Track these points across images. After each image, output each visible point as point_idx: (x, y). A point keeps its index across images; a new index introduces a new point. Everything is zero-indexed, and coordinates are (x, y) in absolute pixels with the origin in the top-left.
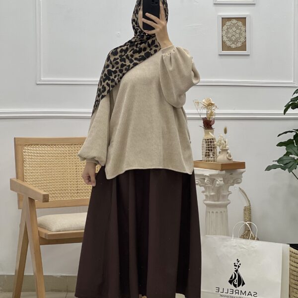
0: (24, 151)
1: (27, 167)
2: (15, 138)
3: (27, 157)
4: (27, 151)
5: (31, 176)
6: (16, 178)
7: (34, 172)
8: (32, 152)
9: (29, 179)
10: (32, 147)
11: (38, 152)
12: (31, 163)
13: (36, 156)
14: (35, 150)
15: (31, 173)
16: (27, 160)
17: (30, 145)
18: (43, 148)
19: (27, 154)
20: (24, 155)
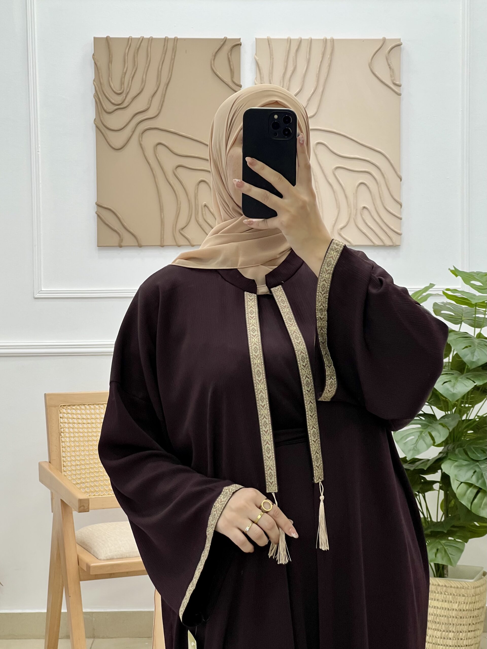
0: (61, 415)
2: (45, 395)
3: (66, 425)
4: (65, 416)
5: (73, 456)
6: (48, 461)
7: (77, 450)
8: (75, 416)
9: (69, 461)
10: (74, 409)
11: (84, 417)
12: (72, 435)
13: (80, 423)
14: (79, 414)
15: (73, 451)
16: (67, 430)
17: (71, 406)
18: (92, 409)
19: (66, 420)
20: (61, 423)
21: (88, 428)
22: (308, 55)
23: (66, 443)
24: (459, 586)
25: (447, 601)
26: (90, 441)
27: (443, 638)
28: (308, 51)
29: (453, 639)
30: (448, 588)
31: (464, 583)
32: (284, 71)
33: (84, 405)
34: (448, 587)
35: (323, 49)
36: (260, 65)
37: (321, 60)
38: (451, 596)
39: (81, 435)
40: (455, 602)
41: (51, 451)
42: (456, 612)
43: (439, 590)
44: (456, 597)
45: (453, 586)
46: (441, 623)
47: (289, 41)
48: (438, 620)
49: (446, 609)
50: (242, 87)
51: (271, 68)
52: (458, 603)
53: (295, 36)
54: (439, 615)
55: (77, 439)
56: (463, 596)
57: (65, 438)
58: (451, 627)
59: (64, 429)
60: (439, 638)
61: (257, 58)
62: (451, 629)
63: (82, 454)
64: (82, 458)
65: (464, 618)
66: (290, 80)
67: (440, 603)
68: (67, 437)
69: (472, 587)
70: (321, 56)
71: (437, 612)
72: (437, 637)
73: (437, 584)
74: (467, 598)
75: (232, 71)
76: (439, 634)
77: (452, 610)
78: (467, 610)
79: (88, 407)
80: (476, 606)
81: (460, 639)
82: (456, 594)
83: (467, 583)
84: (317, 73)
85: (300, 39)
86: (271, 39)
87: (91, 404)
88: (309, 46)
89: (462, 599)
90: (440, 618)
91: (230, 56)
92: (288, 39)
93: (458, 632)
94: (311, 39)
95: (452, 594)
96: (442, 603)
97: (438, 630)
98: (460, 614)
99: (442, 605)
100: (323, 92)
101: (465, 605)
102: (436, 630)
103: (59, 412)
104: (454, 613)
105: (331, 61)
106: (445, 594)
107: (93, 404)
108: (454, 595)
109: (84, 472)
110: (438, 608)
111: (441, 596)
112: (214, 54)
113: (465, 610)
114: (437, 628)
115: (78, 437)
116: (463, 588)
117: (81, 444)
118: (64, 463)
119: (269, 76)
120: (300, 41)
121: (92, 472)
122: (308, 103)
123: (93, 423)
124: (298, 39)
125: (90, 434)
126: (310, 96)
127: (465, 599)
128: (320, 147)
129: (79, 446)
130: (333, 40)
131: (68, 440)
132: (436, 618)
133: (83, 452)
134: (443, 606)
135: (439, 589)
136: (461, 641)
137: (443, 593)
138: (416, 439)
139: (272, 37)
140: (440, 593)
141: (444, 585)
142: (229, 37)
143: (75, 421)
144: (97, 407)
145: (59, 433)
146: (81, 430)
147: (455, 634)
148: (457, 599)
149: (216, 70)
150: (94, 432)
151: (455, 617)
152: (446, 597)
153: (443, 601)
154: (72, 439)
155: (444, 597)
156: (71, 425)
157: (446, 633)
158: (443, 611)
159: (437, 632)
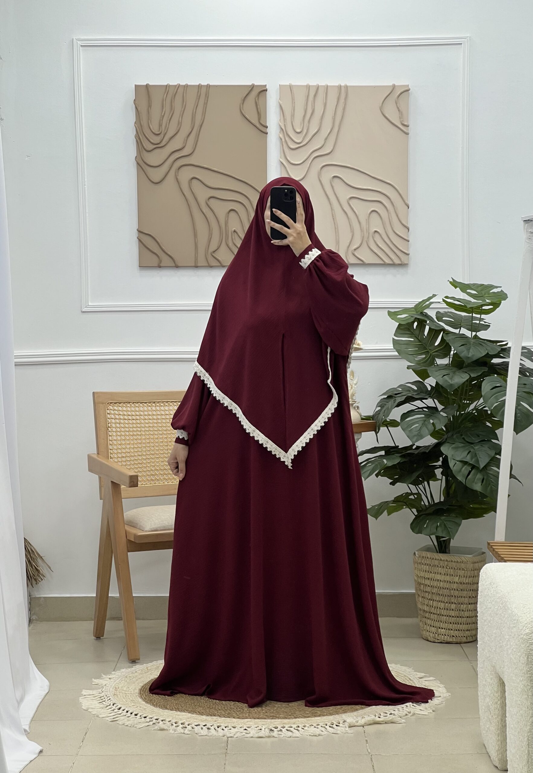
0: (108, 412)
1: (113, 436)
2: (94, 393)
3: (113, 421)
4: (112, 412)
5: (119, 449)
6: (96, 453)
7: (123, 443)
8: (121, 413)
9: (115, 453)
10: (120, 406)
11: (130, 413)
12: (118, 430)
13: (126, 419)
14: (125, 411)
15: (120, 445)
16: (114, 425)
17: (118, 403)
18: (137, 407)
19: (113, 416)
20: (108, 418)
21: (133, 423)
22: (324, 100)
23: (113, 437)
24: (459, 561)
25: (449, 575)
26: (135, 435)
27: (446, 609)
28: (325, 96)
29: (455, 610)
30: (449, 563)
31: (463, 557)
32: (304, 113)
33: (129, 403)
34: (449, 561)
35: (338, 95)
36: (283, 109)
37: (336, 104)
38: (452, 570)
39: (127, 430)
40: (456, 576)
41: (99, 444)
42: (457, 585)
43: (441, 565)
44: (457, 571)
45: (453, 561)
46: (444, 595)
47: (308, 87)
48: (441, 593)
49: (448, 582)
50: (268, 127)
51: (292, 111)
52: (458, 576)
53: (313, 83)
54: (442, 588)
55: (123, 434)
56: (463, 569)
57: (112, 433)
58: (453, 599)
59: (111, 424)
60: (442, 609)
61: (281, 103)
62: (453, 601)
63: (128, 447)
64: (127, 451)
65: (464, 591)
66: (309, 122)
67: (443, 576)
68: (114, 432)
69: (471, 562)
70: (336, 100)
71: (440, 585)
72: (441, 608)
73: (439, 559)
74: (466, 572)
75: (259, 114)
76: (442, 605)
77: (453, 582)
78: (466, 584)
79: (133, 405)
80: (475, 581)
81: (461, 610)
82: (456, 568)
83: (466, 558)
84: (333, 115)
85: (317, 86)
86: (292, 86)
87: (135, 403)
88: (325, 92)
89: (461, 573)
90: (443, 590)
91: (257, 101)
92: (307, 86)
93: (459, 604)
94: (327, 86)
95: (453, 568)
96: (445, 576)
97: (442, 602)
98: (461, 587)
99: (444, 578)
100: (338, 131)
101: (465, 578)
102: (440, 602)
103: (106, 409)
104: (455, 586)
105: (345, 105)
106: (447, 568)
107: (138, 402)
108: (454, 568)
109: (128, 464)
110: (441, 581)
111: (443, 570)
112: (243, 98)
113: (465, 583)
114: (440, 599)
115: (124, 432)
116: (462, 563)
117: (126, 438)
118: (111, 455)
119: (291, 118)
120: (318, 87)
121: (136, 464)
122: (325, 142)
123: (137, 419)
124: (316, 86)
125: (135, 429)
126: (327, 135)
127: (465, 572)
128: (336, 180)
129: (124, 440)
130: (346, 87)
131: (114, 434)
132: (440, 591)
133: (128, 445)
134: (445, 580)
135: (442, 563)
136: (462, 612)
137: (445, 567)
138: (420, 427)
139: (293, 84)
140: (442, 567)
141: (445, 560)
142: (256, 84)
143: (122, 417)
144: (141, 405)
145: (107, 427)
146: (127, 426)
147: (457, 605)
148: (458, 572)
149: (245, 113)
150: (139, 427)
151: (456, 590)
152: (448, 571)
153: (445, 574)
154: (119, 434)
155: (445, 570)
156: (117, 421)
157: (448, 605)
158: (445, 584)
159: (441, 604)
